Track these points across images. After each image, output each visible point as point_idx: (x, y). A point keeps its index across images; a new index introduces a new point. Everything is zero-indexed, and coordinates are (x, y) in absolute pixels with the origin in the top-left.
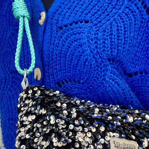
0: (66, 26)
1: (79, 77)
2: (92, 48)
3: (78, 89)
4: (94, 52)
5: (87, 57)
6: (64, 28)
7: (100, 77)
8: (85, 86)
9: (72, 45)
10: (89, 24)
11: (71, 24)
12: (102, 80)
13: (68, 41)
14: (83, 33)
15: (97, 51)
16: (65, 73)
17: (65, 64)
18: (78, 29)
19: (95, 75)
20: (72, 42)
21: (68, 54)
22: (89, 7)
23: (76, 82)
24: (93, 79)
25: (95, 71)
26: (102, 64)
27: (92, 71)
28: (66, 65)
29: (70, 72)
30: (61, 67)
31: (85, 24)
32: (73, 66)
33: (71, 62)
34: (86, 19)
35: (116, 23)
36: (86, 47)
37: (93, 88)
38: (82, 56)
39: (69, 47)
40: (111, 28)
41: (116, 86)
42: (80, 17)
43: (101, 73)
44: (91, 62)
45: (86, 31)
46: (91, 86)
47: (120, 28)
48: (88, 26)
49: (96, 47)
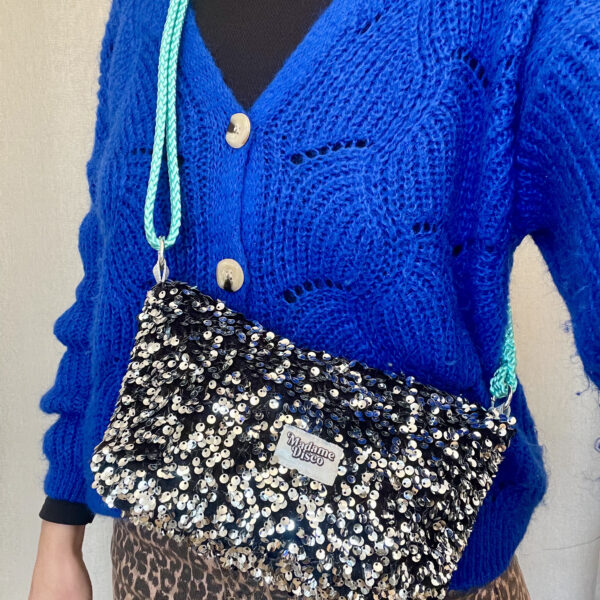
0: (310, 154)
1: (340, 273)
2: (375, 204)
3: (336, 300)
4: (380, 211)
5: (363, 225)
6: (306, 159)
7: (391, 270)
8: (353, 294)
9: (328, 200)
10: (365, 148)
11: (323, 150)
12: (394, 277)
13: (317, 192)
14: (354, 171)
15: (388, 209)
16: (307, 265)
17: (307, 245)
18: (343, 163)
19: (379, 267)
20: (330, 193)
21: (316, 221)
22: (364, 106)
23: (331, 286)
24: (373, 276)
25: (379, 256)
26: (398, 240)
27: (374, 256)
28: (310, 246)
29: (319, 264)
30: (296, 252)
31: (358, 149)
32: (327, 248)
33: (321, 240)
34: (360, 138)
35: (427, 135)
36: (362, 203)
37: (371, 298)
38: (353, 224)
39: (320, 205)
40: (414, 149)
41: (425, 289)
42: (343, 130)
43: (394, 261)
44: (372, 237)
45: (362, 166)
46: (369, 292)
47: (435, 147)
48: (366, 154)
49: (386, 200)
